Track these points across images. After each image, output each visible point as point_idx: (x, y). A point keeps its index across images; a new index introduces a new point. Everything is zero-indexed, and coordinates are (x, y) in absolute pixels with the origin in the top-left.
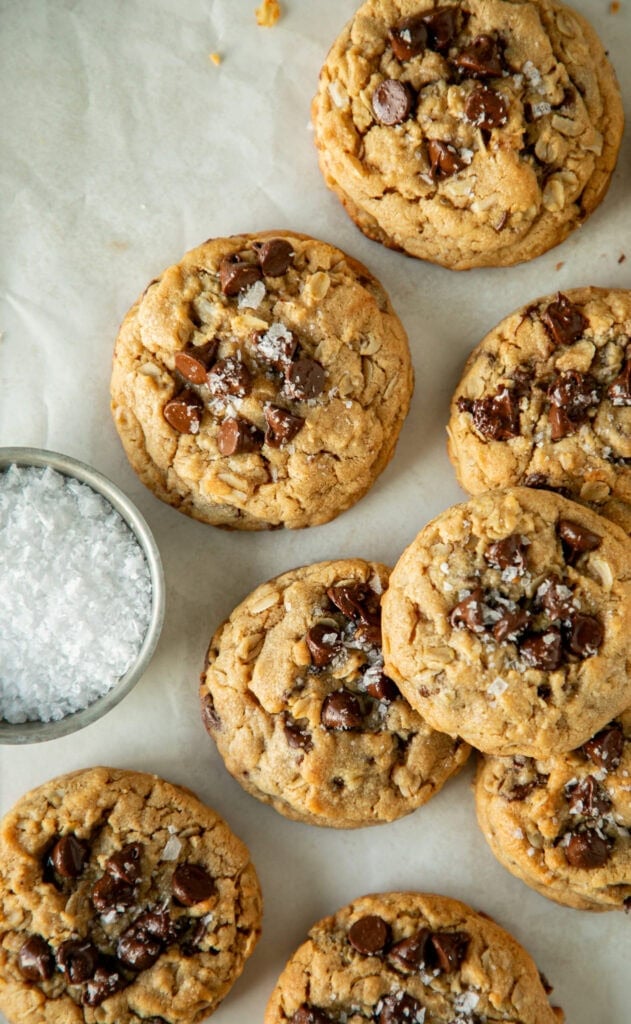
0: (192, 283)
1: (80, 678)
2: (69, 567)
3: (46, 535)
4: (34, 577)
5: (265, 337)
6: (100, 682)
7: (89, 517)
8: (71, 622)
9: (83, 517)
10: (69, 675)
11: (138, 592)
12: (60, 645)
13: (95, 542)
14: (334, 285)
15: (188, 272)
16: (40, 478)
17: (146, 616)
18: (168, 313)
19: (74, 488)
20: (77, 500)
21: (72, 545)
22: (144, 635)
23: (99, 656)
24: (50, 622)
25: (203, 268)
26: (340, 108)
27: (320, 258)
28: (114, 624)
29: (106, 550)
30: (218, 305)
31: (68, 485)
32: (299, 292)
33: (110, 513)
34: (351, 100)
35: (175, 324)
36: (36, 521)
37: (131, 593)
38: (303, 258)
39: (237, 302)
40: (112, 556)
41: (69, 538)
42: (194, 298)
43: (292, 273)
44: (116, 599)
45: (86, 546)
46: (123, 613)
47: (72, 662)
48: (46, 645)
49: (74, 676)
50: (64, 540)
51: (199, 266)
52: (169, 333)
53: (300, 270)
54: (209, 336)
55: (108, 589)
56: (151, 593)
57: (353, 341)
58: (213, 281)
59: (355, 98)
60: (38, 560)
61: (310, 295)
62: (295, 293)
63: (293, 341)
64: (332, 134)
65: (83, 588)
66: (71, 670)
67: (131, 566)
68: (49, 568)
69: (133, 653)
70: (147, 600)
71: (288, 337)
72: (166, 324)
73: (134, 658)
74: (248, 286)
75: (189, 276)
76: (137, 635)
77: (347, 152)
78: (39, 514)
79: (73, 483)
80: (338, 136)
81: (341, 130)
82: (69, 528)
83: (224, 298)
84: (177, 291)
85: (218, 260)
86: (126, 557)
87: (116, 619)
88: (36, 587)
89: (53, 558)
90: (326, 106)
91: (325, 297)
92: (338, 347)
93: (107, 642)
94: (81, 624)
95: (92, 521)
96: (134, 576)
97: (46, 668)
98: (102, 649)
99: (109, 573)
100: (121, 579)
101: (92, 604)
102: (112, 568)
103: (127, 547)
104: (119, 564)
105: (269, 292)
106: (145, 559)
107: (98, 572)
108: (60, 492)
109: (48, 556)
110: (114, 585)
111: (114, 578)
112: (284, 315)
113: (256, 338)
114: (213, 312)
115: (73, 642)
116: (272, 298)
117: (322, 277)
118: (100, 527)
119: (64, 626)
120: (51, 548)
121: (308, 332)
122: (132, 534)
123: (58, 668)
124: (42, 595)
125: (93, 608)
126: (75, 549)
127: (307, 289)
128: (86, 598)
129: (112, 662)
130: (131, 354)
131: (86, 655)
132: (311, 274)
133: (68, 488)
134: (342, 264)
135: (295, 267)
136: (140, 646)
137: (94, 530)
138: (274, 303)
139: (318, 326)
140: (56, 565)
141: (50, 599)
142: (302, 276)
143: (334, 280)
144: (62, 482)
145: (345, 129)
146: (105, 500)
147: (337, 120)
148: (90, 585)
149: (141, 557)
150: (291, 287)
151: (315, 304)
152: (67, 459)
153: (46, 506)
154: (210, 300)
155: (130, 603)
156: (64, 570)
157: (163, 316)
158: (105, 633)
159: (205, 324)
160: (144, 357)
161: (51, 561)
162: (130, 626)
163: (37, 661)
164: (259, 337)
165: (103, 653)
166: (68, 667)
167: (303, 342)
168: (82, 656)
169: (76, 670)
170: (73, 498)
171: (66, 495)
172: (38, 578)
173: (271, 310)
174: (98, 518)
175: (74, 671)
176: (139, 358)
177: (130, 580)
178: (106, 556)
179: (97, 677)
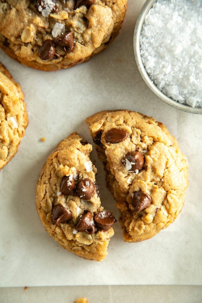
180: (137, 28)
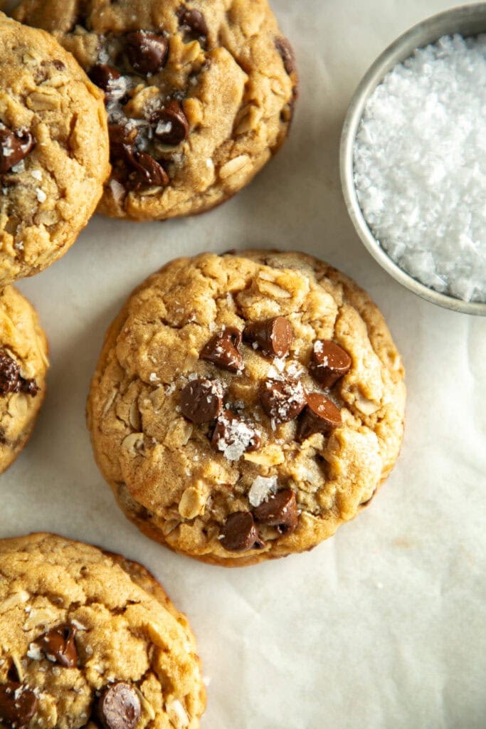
0: (328, 501)
1: (424, 80)
2: (442, 196)
3: (467, 229)
4: (478, 184)
5: (247, 444)
6: (403, 77)
7: (422, 252)
8: (437, 137)
9: (429, 251)
10: (436, 83)
11: (368, 174)
12: (447, 113)
13: (415, 227)
14: (174, 505)
15: (331, 513)
16: (476, 291)
17: (359, 148)
18: (352, 466)
19: (439, 281)
20: (436, 269)
21: (439, 221)
22: (359, 129)
23: (406, 103)
24: (460, 136)
25: (316, 518)
26: (176, 698)
27: (191, 535)
28: (391, 139)
29: (404, 217)
30: (299, 479)
31: (446, 285)
32: (212, 498)
33: (401, 258)
34: (164, 708)
35: (344, 455)
36: (478, 243)
37: (375, 172)
38: (209, 534)
39: (278, 483)
40: (397, 210)
41: (442, 227)
42: (324, 485)
43: (221, 518)
44: (391, 164)
45: (424, 220)
46: (383, 150)
47: (434, 96)
48: (462, 112)
49: (431, 82)
50: (448, 226)
51: (320, 520)
52: (350, 445)
53: (212, 521)
54: (306, 444)
55: (400, 175)
56: (354, 173)
57: (152, 446)
58: (305, 504)
59: (160, 710)
60: (475, 202)
61: (199, 492)
62: (216, 496)
63: (217, 441)
64: (183, 669)
65: (426, 173)
66: (434, 88)
67: (377, 201)
68: (463, 193)
69: (370, 109)
70: (358, 165)
71: (222, 445)
72: (353, 454)
73: (369, 103)
74: (267, 500)
75: (331, 509)
76: (367, 127)
77: (167, 651)
78: (475, 250)
79: (441, 287)
80: (177, 667)
81: (174, 674)
82: (444, 239)
83: (293, 486)
84: (342, 491)
85: (301, 527)
86: (383, 211)
87: (390, 143)
88: (476, 172)
89: (459, 205)
90: (191, 701)
91: (183, 491)
92: (168, 438)
93: (398, 119)
94: (426, 137)
95: (419, 248)
96: (372, 190)
97: (460, 89)
98: (404, 112)
99: (399, 193)
100: (386, 188)
101: (416, 157)
102: (396, 198)
103: (381, 222)
104: (389, 202)
105: (245, 496)
106: (362, 210)
107: (411, 192)
108: (454, 276)
109: (464, 207)
110: (393, 181)
111: (395, 188)
112: (227, 470)
113: (256, 443)
114: (305, 470)
115: (434, 116)
116: (240, 489)
117: (188, 513)
118: (411, 242)
119: (444, 133)
120: (462, 216)
121: (200, 453)
122: (377, 235)
123: (448, 91)
124: (469, 164)
125: (415, 152)
126: (436, 215)
127: (203, 499)
128: (423, 163)
129: (392, 98)
130: (387, 423)
131: (420, 104)
132: (199, 517)
133: (445, 280)
134: (167, 530)
135: (218, 524)
136: (363, 116)
137: (417, 239)
138: (238, 483)
139: (190, 459)
140: (455, 198)
141: (461, 161)
142: (209, 516)
143: (175, 511)
144: (453, 287)
145: (169, 675)
146: (408, 272)
147: (178, 684)
148: (419, 178)
149: (367, 212)
150: (221, 502)
151: (194, 484)
152: (450, 308)
153: (468, 259)
154: (307, 483)
155: (376, 161)
156: (447, 193)
157: (357, 463)
158: (401, 128)
159: (312, 458)
160: (374, 421)
161: (461, 202)
162: (375, 136)
163: (470, 95)
164: (253, 443)
165: (402, 107)
166: (438, 91)
167: (206, 442)
168: (424, 103)
169: (429, 90)
170: (440, 271)
171: (447, 274)
172: (473, 183)
173: (241, 476)
174: (412, 252)
175: (431, 87)
176: (379, 420)
177: (376, 186)
178: (403, 211)
179: (406, 82)
180: (348, 126)
